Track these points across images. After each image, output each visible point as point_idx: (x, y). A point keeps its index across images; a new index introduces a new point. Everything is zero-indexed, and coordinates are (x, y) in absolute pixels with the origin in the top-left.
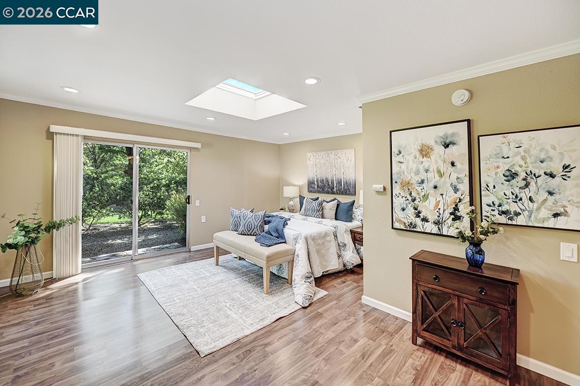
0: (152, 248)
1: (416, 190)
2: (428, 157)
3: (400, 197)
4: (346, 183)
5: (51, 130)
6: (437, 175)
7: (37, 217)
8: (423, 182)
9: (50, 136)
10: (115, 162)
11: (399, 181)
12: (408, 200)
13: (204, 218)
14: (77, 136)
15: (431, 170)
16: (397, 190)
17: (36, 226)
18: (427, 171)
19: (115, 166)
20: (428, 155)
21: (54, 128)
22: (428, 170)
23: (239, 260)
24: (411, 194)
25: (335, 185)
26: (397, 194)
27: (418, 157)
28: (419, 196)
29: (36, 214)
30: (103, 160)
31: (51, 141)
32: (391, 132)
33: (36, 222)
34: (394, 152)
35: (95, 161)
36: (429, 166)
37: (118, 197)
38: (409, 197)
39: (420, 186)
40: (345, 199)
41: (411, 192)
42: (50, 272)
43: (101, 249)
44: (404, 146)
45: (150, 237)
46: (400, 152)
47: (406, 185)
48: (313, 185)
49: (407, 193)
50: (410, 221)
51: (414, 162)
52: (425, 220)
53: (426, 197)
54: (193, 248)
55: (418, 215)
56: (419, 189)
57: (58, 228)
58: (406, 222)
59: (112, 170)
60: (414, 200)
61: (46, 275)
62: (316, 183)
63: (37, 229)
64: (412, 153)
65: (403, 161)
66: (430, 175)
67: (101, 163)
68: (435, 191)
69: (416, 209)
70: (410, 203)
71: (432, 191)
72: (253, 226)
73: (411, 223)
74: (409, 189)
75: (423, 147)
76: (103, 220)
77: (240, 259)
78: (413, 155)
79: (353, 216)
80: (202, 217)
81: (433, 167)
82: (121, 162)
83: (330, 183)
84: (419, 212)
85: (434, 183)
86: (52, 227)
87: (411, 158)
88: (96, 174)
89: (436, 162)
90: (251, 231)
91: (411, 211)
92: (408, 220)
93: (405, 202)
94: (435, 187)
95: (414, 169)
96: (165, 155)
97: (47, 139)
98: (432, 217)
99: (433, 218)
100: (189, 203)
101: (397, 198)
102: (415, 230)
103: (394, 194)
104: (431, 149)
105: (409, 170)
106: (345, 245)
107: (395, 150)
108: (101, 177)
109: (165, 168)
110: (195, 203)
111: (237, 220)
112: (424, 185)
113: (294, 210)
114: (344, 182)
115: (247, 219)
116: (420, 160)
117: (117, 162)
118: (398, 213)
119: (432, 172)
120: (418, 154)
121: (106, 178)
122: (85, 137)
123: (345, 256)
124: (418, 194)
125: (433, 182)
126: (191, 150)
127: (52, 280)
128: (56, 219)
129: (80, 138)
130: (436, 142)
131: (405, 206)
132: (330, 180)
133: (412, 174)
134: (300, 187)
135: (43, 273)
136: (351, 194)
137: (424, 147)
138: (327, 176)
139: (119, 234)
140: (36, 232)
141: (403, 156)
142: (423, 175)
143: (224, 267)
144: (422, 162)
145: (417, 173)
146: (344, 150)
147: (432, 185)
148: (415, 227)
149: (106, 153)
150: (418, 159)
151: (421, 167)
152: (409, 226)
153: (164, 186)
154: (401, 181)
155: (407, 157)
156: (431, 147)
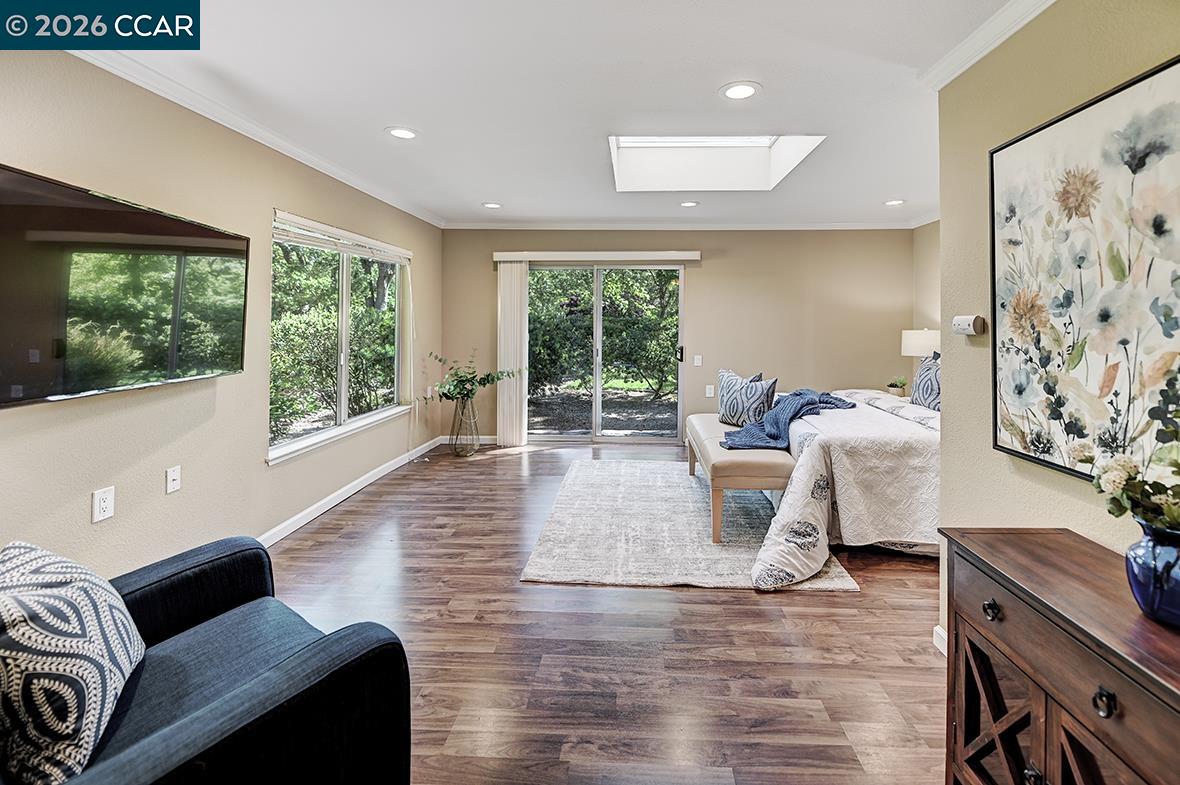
1: (1053, 327)
2: (1084, 215)
3: (1013, 351)
5: (495, 259)
6: (1109, 274)
7: (470, 365)
8: (1068, 300)
11: (1010, 301)
12: (1031, 360)
13: (710, 389)
15: (1092, 256)
16: (1005, 331)
17: (471, 376)
18: (1080, 262)
20: (1083, 209)
21: (498, 255)
22: (1082, 259)
24: (1039, 341)
26: (1006, 341)
27: (1056, 218)
28: (1060, 346)
29: (472, 362)
31: (493, 272)
32: (992, 155)
33: (470, 370)
34: (999, 214)
36: (1087, 242)
38: (1034, 353)
39: (1061, 315)
41: (1039, 334)
42: (493, 436)
44: (1022, 189)
45: (658, 416)
46: (1012, 211)
47: (1028, 311)
49: (1029, 339)
50: (1036, 429)
51: (1046, 236)
52: (1074, 429)
53: (1076, 351)
55: (1056, 410)
56: (1058, 323)
58: (1027, 431)
60: (1045, 361)
61: (485, 439)
63: (472, 380)
64: (1040, 208)
65: (1020, 239)
66: (1089, 274)
68: (1103, 331)
69: (1050, 390)
70: (1035, 371)
71: (1094, 331)
72: (740, 409)
73: (1039, 436)
74: (1033, 327)
75: (1069, 183)
78: (1043, 214)
80: (708, 387)
81: (1098, 249)
84: (1060, 402)
85: (1101, 301)
87: (1036, 225)
89: (1107, 225)
90: (736, 419)
91: (1038, 397)
92: (1032, 427)
93: (1023, 366)
94: (1105, 317)
95: (1047, 261)
97: (489, 269)
98: (1096, 424)
99: (1098, 423)
100: (681, 360)
101: (1005, 354)
102: (1047, 457)
103: (999, 344)
104: (1092, 183)
105: (1034, 264)
107: (1001, 208)
110: (694, 360)
112: (1073, 310)
115: (731, 392)
116: (1060, 227)
118: (1009, 402)
119: (1093, 264)
120: (1054, 206)
124: (1058, 341)
125: (1098, 298)
126: (684, 265)
127: (495, 447)
130: (1106, 156)
131: (1023, 380)
133: (1042, 277)
137: (1071, 180)
141: (1020, 221)
142: (1069, 278)
143: (697, 479)
144: (1067, 234)
145: (1055, 271)
147: (1094, 309)
148: (1048, 452)
150: (1057, 227)
151: (1064, 250)
152: (1033, 444)
154: (1014, 301)
155: (1028, 222)
156: (1091, 179)
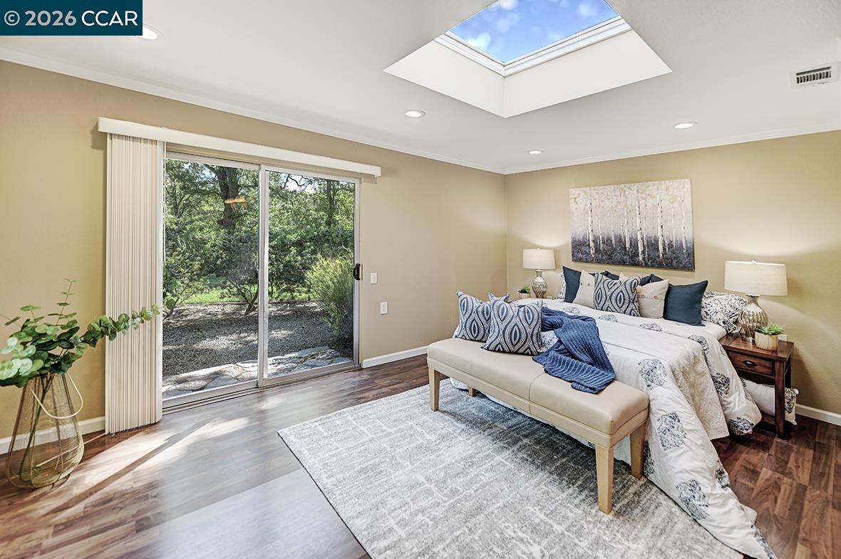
0: (288, 356)
4: (671, 246)
5: (101, 129)
7: (66, 311)
9: (100, 140)
10: (203, 208)
13: (384, 306)
14: (154, 142)
17: (66, 331)
19: (204, 213)
21: (107, 125)
23: (474, 396)
25: (640, 250)
29: (65, 304)
30: (186, 206)
31: (101, 152)
33: (64, 322)
35: (176, 207)
37: (218, 262)
40: (681, 279)
42: (100, 419)
43: (195, 356)
48: (586, 249)
54: (367, 363)
57: (113, 334)
59: (201, 219)
61: (91, 425)
62: (592, 244)
63: (66, 339)
67: (184, 209)
72: (524, 335)
76: (194, 298)
77: (476, 393)
79: (703, 313)
80: (382, 304)
82: (212, 208)
83: (628, 245)
86: (101, 333)
88: (176, 224)
90: (519, 346)
96: (278, 198)
97: (94, 147)
100: (358, 279)
106: (728, 381)
108: (185, 229)
109: (278, 218)
110: (370, 277)
111: (477, 319)
113: (544, 292)
114: (664, 244)
117: (206, 208)
121: (193, 230)
122: (170, 148)
123: (732, 405)
126: (360, 179)
127: (103, 439)
128: (112, 314)
129: (159, 148)
132: (627, 240)
134: (556, 252)
135: (80, 424)
136: (685, 268)
138: (619, 232)
139: (222, 325)
140: (65, 344)
143: (453, 414)
146: (663, 182)
149: (192, 195)
153: (294, 244)
